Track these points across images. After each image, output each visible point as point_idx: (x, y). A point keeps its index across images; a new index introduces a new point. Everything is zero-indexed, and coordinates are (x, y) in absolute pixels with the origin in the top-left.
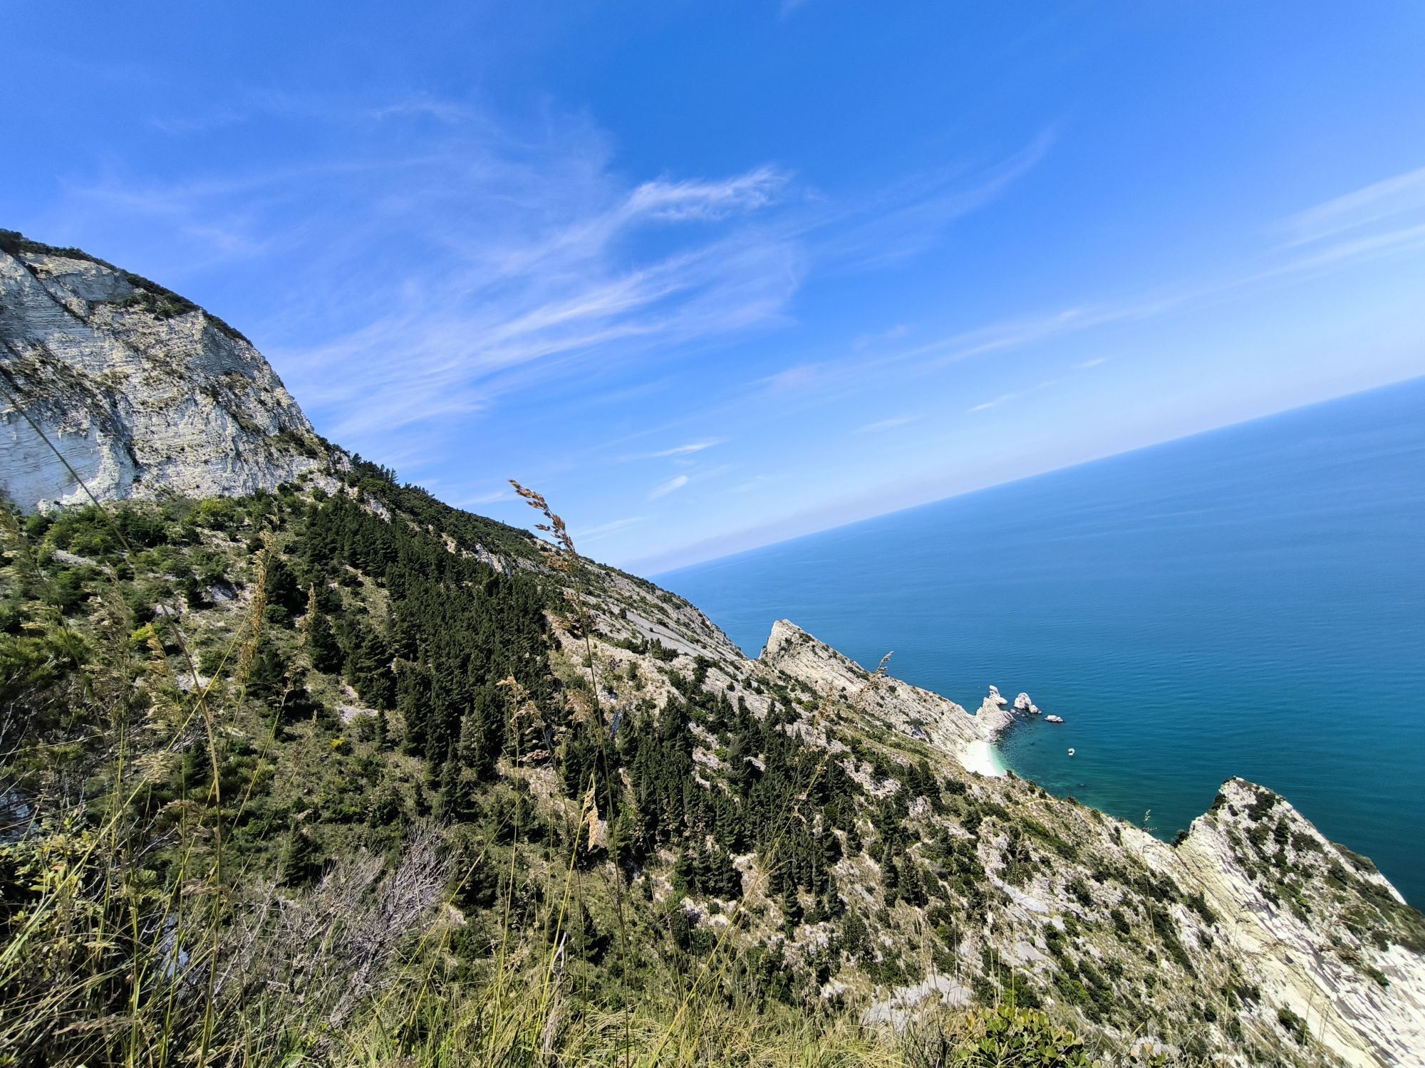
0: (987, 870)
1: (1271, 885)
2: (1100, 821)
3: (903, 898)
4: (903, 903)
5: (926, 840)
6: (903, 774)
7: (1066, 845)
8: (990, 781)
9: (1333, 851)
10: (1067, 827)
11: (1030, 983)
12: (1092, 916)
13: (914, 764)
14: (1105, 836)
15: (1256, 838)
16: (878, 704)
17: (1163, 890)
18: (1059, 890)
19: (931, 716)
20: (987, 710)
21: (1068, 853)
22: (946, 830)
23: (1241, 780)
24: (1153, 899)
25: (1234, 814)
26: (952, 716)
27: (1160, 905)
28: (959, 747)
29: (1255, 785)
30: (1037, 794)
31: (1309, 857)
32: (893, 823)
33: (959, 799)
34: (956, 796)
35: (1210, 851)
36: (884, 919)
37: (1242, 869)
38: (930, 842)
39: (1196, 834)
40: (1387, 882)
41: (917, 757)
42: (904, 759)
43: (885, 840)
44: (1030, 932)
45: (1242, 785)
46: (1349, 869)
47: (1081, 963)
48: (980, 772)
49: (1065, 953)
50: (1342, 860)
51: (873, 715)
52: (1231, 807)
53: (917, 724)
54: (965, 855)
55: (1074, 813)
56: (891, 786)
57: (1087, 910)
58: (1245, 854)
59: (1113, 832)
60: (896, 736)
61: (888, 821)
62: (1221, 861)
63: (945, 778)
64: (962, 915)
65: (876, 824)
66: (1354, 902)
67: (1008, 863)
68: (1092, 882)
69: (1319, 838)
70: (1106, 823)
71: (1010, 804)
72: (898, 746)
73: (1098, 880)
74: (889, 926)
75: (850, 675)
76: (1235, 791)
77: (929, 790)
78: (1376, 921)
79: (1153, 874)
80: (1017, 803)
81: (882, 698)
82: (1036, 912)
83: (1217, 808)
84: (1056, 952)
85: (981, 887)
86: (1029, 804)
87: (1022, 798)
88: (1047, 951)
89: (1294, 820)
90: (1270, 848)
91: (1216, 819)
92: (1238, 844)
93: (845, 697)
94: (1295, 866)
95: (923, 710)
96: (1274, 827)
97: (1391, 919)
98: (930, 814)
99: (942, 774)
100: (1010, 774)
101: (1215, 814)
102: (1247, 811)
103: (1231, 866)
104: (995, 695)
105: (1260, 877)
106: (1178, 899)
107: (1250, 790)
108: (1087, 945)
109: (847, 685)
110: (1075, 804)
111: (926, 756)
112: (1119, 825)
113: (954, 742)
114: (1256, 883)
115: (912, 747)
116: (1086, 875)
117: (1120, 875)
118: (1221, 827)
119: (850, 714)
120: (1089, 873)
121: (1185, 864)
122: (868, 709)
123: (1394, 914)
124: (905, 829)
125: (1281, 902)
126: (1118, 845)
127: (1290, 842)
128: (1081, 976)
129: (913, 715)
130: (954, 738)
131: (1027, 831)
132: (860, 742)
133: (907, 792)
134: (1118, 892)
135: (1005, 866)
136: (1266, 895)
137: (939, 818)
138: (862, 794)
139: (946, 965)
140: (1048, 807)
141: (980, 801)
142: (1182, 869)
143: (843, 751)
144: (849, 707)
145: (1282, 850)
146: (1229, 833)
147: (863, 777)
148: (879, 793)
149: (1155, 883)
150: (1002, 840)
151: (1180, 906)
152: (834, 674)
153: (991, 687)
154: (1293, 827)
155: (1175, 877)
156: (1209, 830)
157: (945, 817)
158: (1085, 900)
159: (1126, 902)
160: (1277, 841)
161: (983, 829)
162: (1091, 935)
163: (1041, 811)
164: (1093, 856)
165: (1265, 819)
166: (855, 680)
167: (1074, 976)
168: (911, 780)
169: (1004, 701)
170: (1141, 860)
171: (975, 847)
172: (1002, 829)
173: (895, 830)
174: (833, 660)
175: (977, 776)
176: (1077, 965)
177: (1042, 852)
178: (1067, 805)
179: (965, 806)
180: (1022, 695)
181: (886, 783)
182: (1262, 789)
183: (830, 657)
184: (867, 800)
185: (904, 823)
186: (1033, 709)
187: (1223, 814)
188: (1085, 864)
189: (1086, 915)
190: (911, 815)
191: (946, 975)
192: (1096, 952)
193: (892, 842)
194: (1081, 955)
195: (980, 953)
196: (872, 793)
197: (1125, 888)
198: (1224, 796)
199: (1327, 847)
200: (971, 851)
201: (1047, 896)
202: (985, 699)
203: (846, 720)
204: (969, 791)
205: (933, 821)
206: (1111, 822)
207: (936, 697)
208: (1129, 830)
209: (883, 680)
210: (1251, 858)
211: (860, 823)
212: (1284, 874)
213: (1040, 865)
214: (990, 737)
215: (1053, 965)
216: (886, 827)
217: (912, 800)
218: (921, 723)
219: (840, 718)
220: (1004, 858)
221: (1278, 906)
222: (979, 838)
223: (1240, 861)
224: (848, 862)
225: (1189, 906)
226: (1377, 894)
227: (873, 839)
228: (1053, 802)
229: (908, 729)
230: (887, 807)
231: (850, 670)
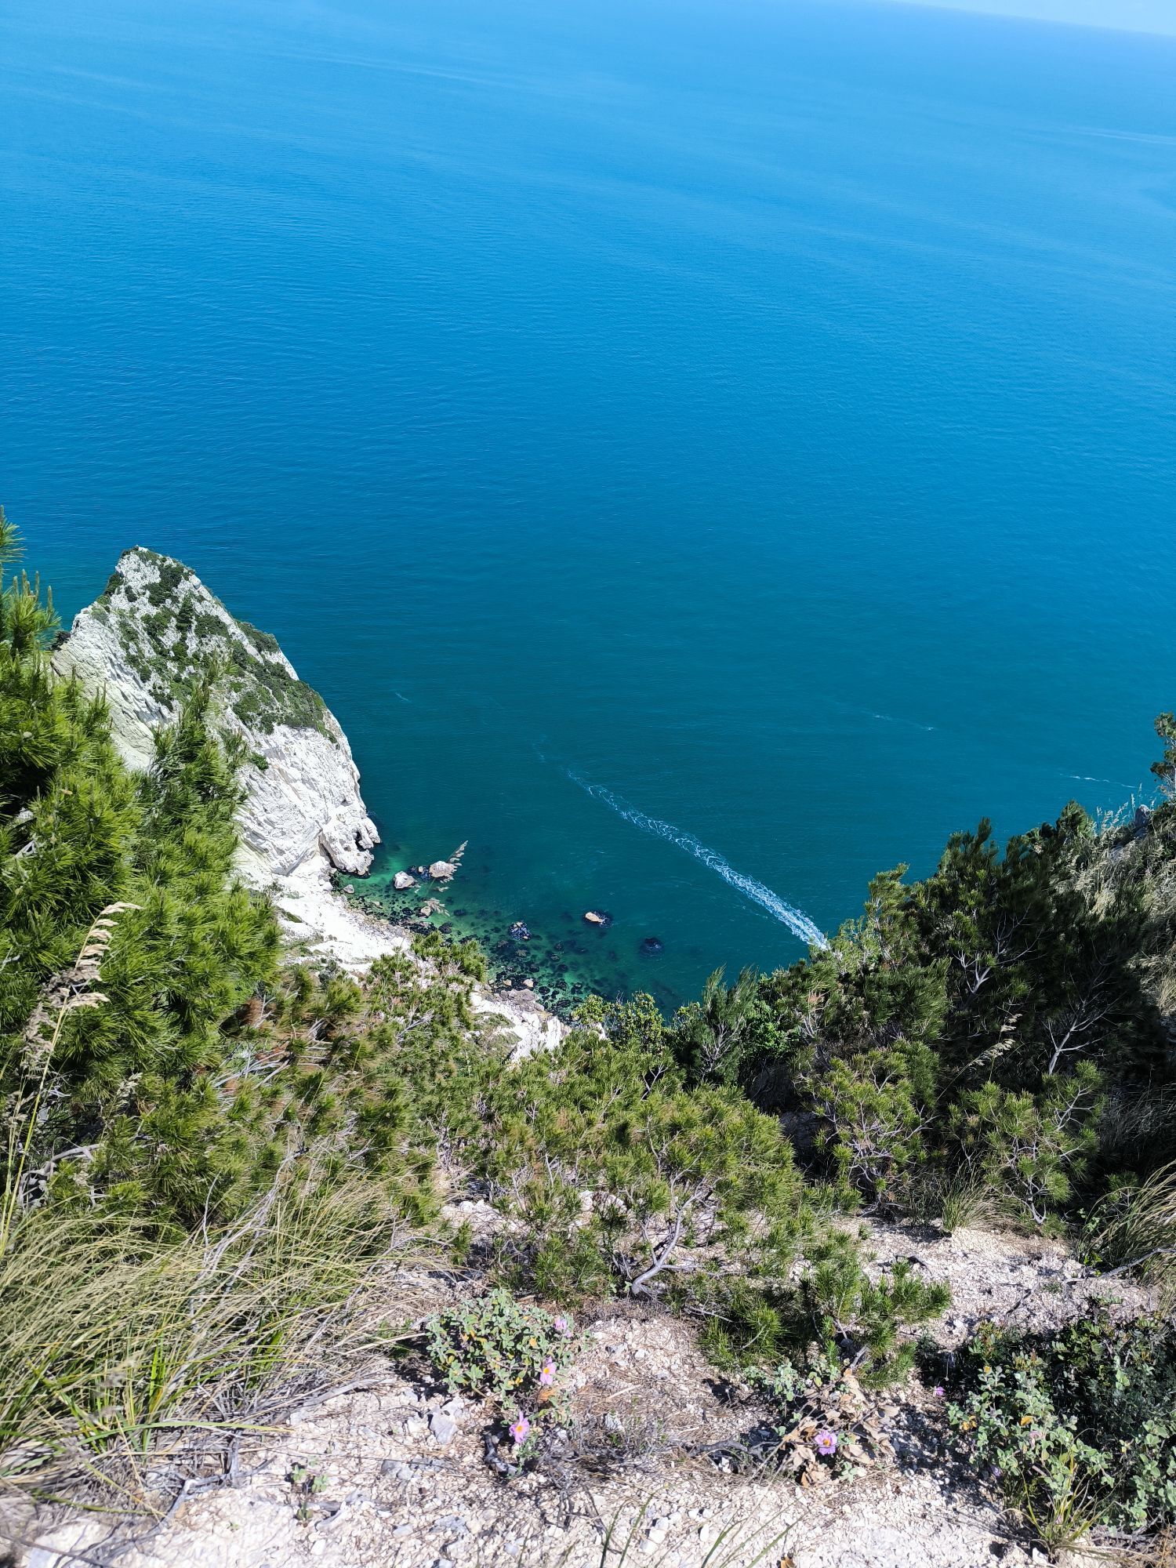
1: (166, 684)
9: (238, 631)
15: (154, 628)
23: (145, 550)
25: (132, 598)
29: (161, 556)
31: (212, 643)
35: (96, 653)
37: (134, 671)
39: (80, 634)
40: (286, 660)
45: (144, 558)
46: (251, 650)
50: (246, 642)
52: (128, 590)
58: (140, 651)
62: (109, 665)
66: (250, 688)
69: (226, 618)
76: (135, 566)
78: (267, 704)
83: (110, 593)
89: (201, 599)
90: (170, 638)
91: (107, 609)
92: (132, 639)
94: (196, 656)
96: (177, 611)
97: (280, 698)
101: (109, 602)
102: (148, 593)
103: (122, 669)
105: (155, 677)
107: (154, 563)
114: (149, 686)
118: (113, 619)
123: (285, 695)
127: (193, 627)
145: (184, 639)
146: (123, 625)
154: (199, 608)
156: (98, 624)
160: (179, 628)
165: (168, 601)
182: (169, 561)
187: (119, 601)
198: (121, 575)
199: (234, 629)
210: (147, 655)
212: (182, 669)
221: (171, 709)
223: (132, 661)
226: (273, 674)
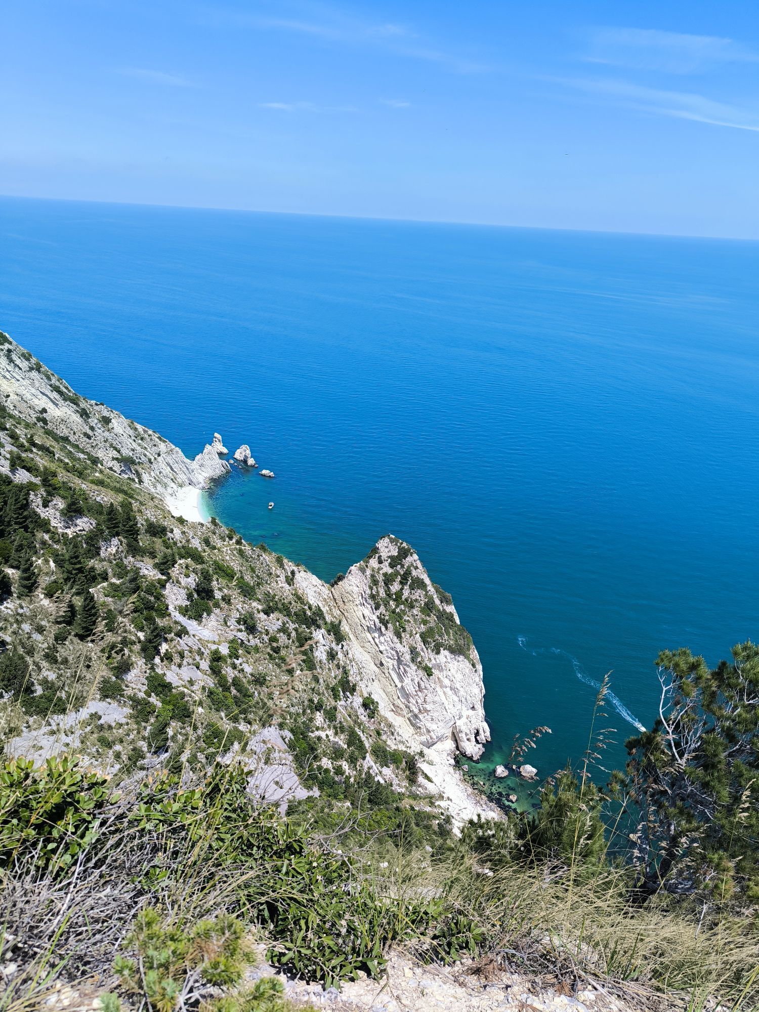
0: (171, 608)
1: (388, 613)
2: (282, 566)
3: (76, 635)
4: (76, 640)
5: (114, 580)
6: (101, 513)
7: (247, 585)
8: (194, 526)
9: (433, 590)
10: (253, 570)
11: (186, 699)
12: (254, 641)
13: (115, 503)
14: (283, 578)
15: (388, 580)
16: (86, 435)
17: (313, 619)
18: (232, 622)
19: (145, 455)
20: (207, 457)
21: (247, 592)
22: (137, 571)
23: (393, 537)
24: (304, 626)
25: (380, 562)
26: (169, 459)
27: (309, 631)
28: (170, 490)
29: (401, 541)
30: (234, 541)
31: (417, 594)
32: (80, 562)
33: (158, 542)
34: (155, 539)
35: (355, 589)
36: (50, 657)
37: (372, 603)
38: (118, 582)
39: (350, 577)
40: (455, 611)
41: (120, 497)
42: (105, 498)
43: (67, 580)
44: (198, 658)
45: (392, 541)
46: (437, 602)
47: (234, 679)
48: (185, 518)
49: (223, 672)
50: (435, 596)
51: (77, 446)
52: (380, 557)
53: (128, 462)
54: (152, 594)
55: (262, 558)
56: (84, 524)
57: (251, 637)
58: (378, 592)
59: (289, 574)
60: (101, 472)
61: (74, 560)
62: (360, 597)
63: (147, 520)
64: (137, 647)
65: (59, 563)
66: (432, 624)
67: (192, 601)
68: (262, 616)
69: (427, 581)
70: (286, 567)
71: (207, 549)
72: (100, 483)
73: (265, 614)
74: (56, 661)
75: (55, 395)
76: (386, 545)
77: (128, 531)
78: (440, 636)
79: (310, 608)
80: (214, 548)
81: (92, 428)
82: (208, 641)
83: (370, 557)
84: (215, 671)
85: (161, 622)
86: (224, 550)
87: (219, 543)
88: (209, 672)
89: (416, 568)
90: (395, 587)
91: (367, 566)
92: (375, 585)
93: (45, 421)
94: (406, 600)
95: (138, 448)
96: (402, 573)
97: (448, 634)
98: (123, 555)
99: (146, 515)
100: (214, 522)
101: (368, 562)
102: (389, 560)
103: (366, 601)
104: (218, 443)
105: (382, 609)
106: (323, 626)
107: (396, 545)
108: (244, 665)
109: (50, 406)
110: (265, 550)
111: (132, 497)
112: (295, 569)
113: (165, 486)
114: (378, 613)
115: (118, 485)
116: (258, 609)
117: (285, 610)
118: (368, 572)
119: (49, 442)
120: (260, 607)
121: (335, 599)
122: (72, 438)
123: (451, 631)
124: (93, 569)
125: (389, 625)
126: (290, 585)
127: (409, 583)
128: (232, 688)
129: (126, 452)
130: (165, 480)
131: (217, 573)
132: (54, 475)
133: (102, 532)
134: (280, 623)
135: (189, 603)
136: (382, 621)
137: (132, 560)
138: (48, 531)
139: (109, 691)
140: (241, 553)
141: (179, 545)
142: (332, 603)
143: (31, 483)
144: (48, 433)
145: (402, 589)
146: (373, 576)
147: (52, 514)
148: (68, 531)
149: (309, 614)
150: (192, 581)
151: (323, 631)
152: (33, 391)
153: (216, 435)
154: (414, 573)
155: (325, 609)
156: (360, 574)
157: (139, 558)
158: (251, 629)
159: (284, 630)
160: (401, 583)
161: (175, 571)
162: (249, 656)
163: (234, 555)
164: (267, 594)
165: (399, 566)
166: (61, 402)
167: (226, 689)
168: (109, 520)
169: (225, 451)
170: (304, 597)
171: (164, 587)
172: (194, 571)
173: (81, 570)
174: (34, 374)
175: (181, 521)
176: (231, 681)
177: (225, 591)
178: (258, 551)
179: (163, 548)
180: (244, 447)
181: (78, 521)
182: (404, 545)
183: (31, 369)
184: (51, 538)
185: (92, 563)
186: (251, 461)
187: (373, 562)
188: (259, 600)
189: (249, 641)
190: (102, 555)
191: (108, 700)
192: (248, 669)
193: (74, 582)
194: (236, 672)
195: (147, 678)
196: (60, 530)
197: (286, 619)
198: (378, 549)
199: (430, 588)
200: (159, 590)
201: (220, 627)
202: (208, 446)
203: (42, 448)
204: (169, 535)
205: (126, 562)
206: (290, 566)
207: (155, 437)
208: (302, 574)
209: (96, 408)
210: (381, 595)
211: (40, 561)
212: (397, 606)
213: (220, 602)
214: (203, 484)
215: (211, 682)
216: (70, 567)
217: (105, 540)
218: (133, 462)
219: (34, 445)
220: (190, 597)
221: (386, 628)
222: (169, 578)
223: (373, 597)
224: (18, 602)
225: (329, 631)
226: (447, 618)
227: (53, 578)
228: (247, 548)
229: (117, 467)
230: (75, 546)
231: (56, 389)
